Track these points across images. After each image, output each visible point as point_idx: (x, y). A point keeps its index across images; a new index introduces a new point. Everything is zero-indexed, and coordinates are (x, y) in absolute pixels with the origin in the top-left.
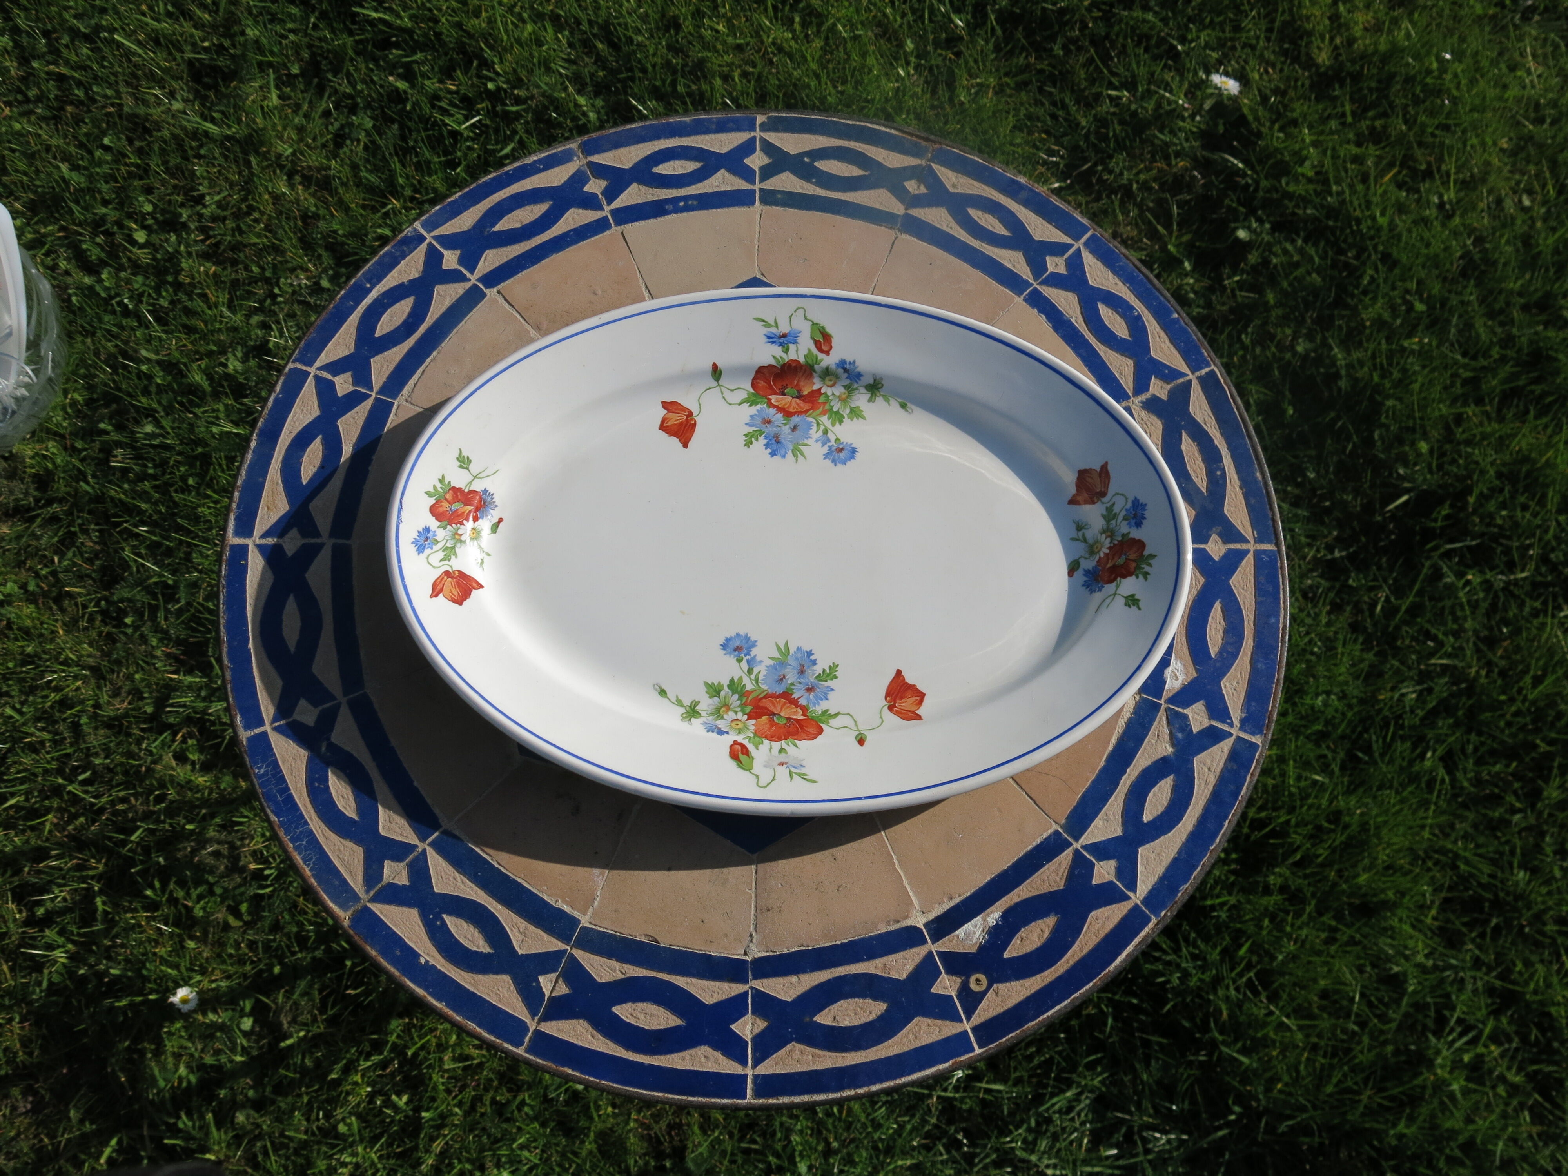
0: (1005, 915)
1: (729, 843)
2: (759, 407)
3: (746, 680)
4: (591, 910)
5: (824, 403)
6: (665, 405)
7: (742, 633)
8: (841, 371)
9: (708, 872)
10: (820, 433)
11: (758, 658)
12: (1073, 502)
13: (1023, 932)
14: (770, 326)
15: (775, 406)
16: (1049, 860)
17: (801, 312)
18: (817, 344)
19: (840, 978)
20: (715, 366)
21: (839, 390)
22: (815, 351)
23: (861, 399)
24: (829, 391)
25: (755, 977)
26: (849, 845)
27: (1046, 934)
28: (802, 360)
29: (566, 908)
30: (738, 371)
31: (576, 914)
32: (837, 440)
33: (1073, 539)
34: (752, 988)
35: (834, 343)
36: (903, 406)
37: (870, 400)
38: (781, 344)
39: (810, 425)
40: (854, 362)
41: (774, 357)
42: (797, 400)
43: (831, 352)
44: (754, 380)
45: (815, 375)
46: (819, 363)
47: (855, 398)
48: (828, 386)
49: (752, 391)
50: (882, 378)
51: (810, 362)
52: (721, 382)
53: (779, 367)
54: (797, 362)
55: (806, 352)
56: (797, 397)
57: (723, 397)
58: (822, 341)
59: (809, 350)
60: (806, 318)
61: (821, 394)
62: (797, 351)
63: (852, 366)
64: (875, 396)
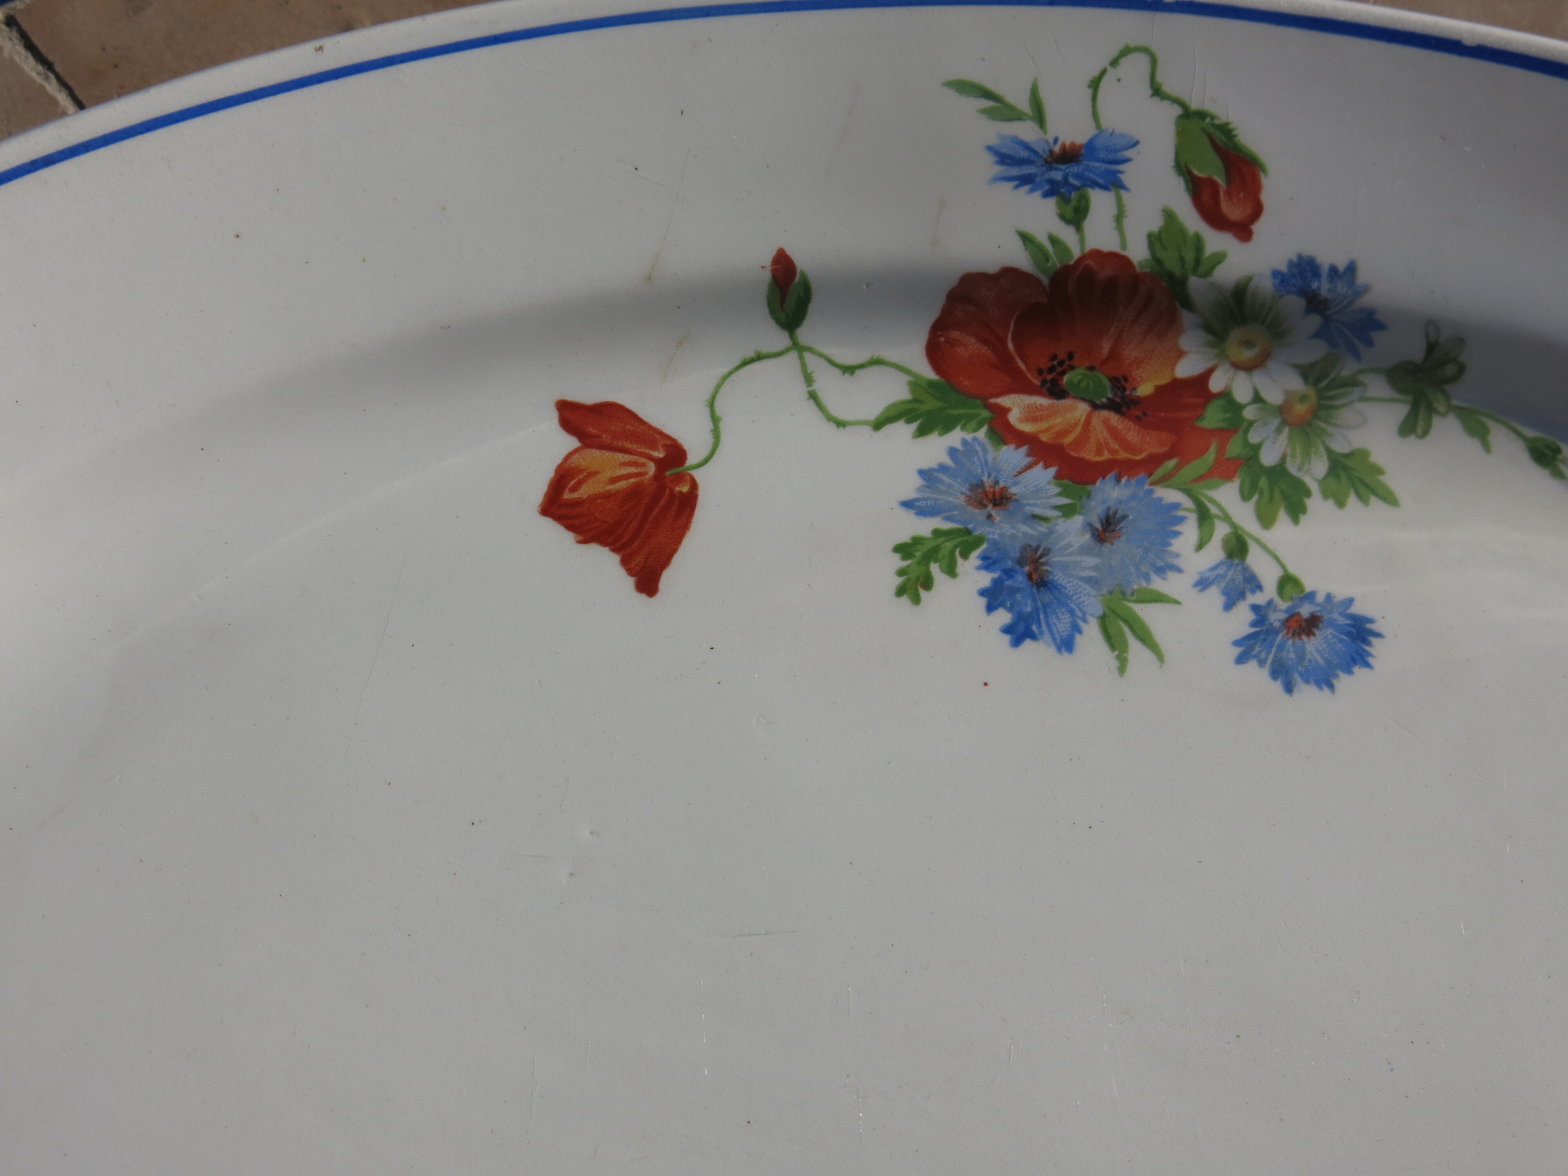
2: (956, 437)
5: (1224, 434)
6: (571, 415)
8: (1294, 303)
10: (1214, 553)
14: (1012, 114)
15: (1020, 439)
17: (1137, 65)
18: (1203, 194)
20: (783, 268)
21: (1281, 384)
22: (1192, 220)
23: (1375, 425)
24: (1242, 388)
28: (1138, 254)
30: (876, 291)
32: (1287, 582)
35: (1270, 191)
36: (1544, 457)
37: (1408, 429)
38: (1053, 190)
39: (1170, 517)
40: (1351, 269)
41: (1026, 238)
42: (1114, 418)
43: (1257, 228)
44: (939, 328)
45: (1186, 317)
46: (1207, 274)
47: (1346, 415)
48: (1238, 366)
49: (928, 373)
50: (1460, 342)
51: (1171, 264)
52: (804, 334)
53: (1045, 281)
54: (1119, 260)
55: (1155, 223)
56: (1112, 406)
57: (813, 396)
58: (1220, 180)
59: (1169, 216)
60: (1157, 91)
61: (1210, 397)
62: (1119, 218)
63: (1341, 287)
64: (1431, 410)
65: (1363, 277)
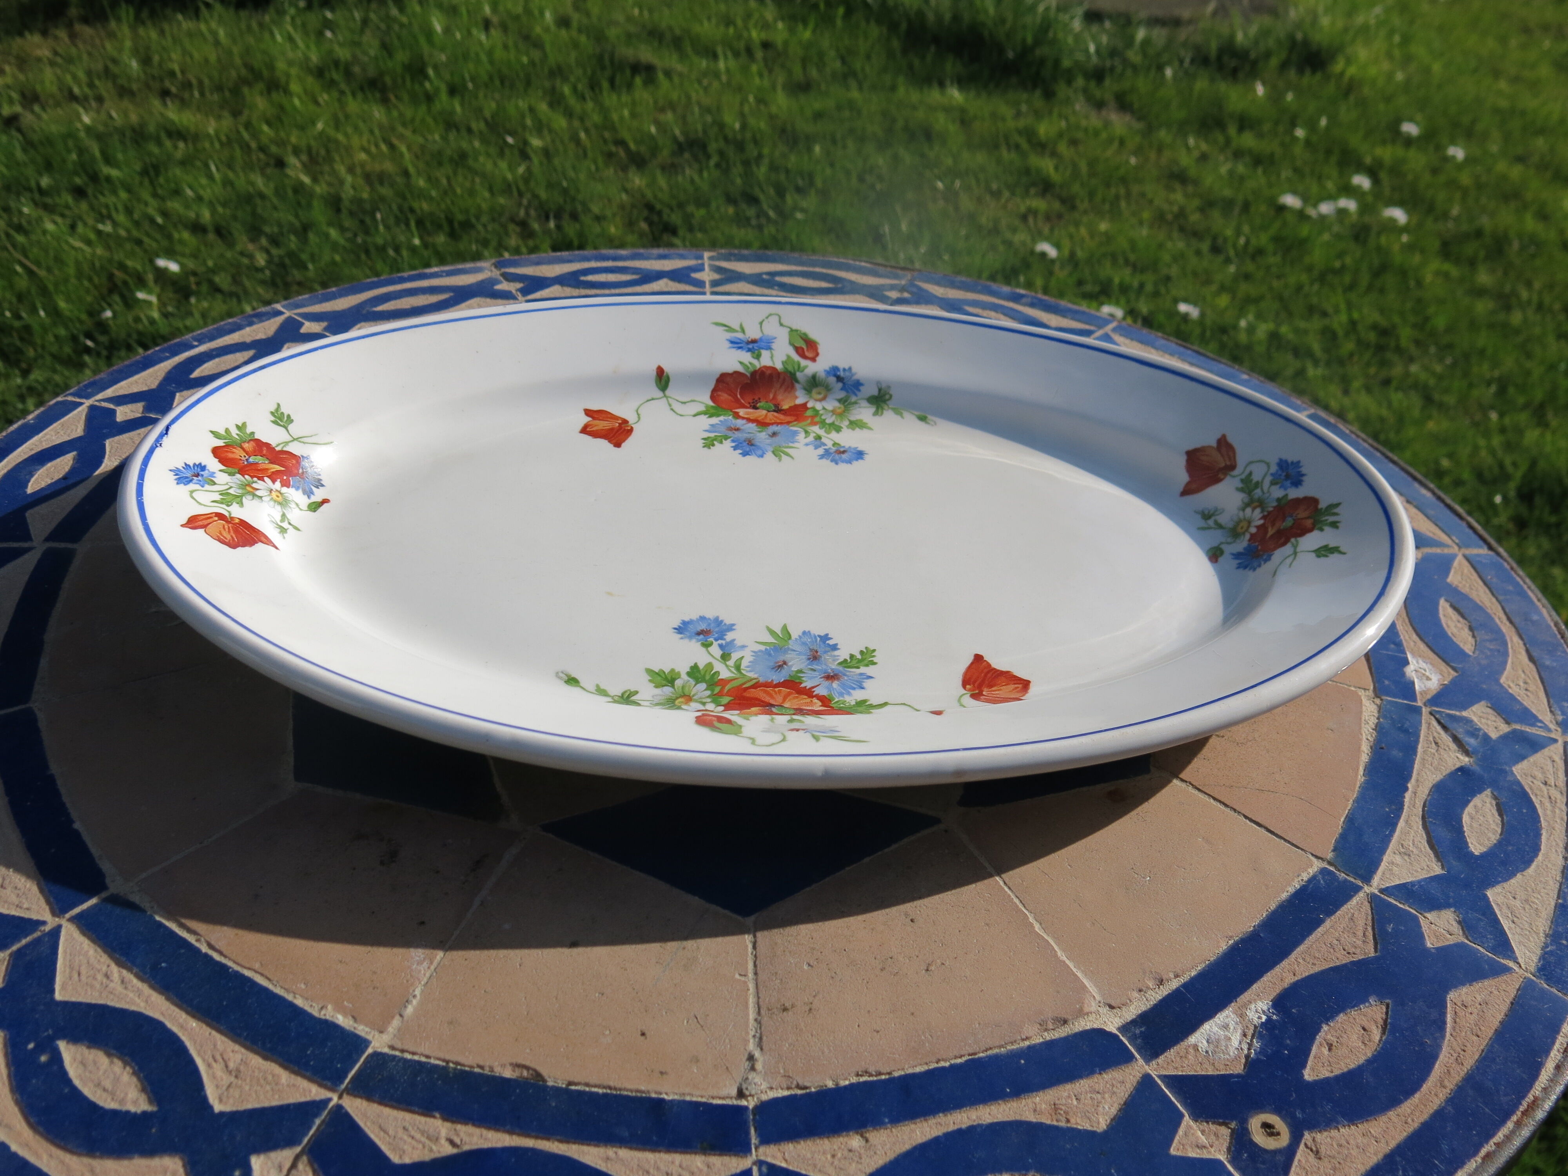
0: (1280, 1003)
1: (695, 901)
2: (722, 418)
3: (719, 667)
4: (396, 1022)
5: (813, 417)
6: (588, 412)
7: (710, 614)
8: (832, 380)
9: (655, 947)
10: (811, 439)
11: (738, 643)
12: (1186, 492)
13: (1326, 1032)
14: (734, 331)
15: (743, 418)
16: (1330, 913)
17: (774, 318)
18: (799, 351)
19: (959, 1133)
20: (660, 372)
21: (831, 404)
22: (796, 357)
23: (864, 412)
24: (818, 406)
25: (766, 1139)
26: (936, 898)
27: (1376, 1035)
28: (779, 366)
29: (341, 1020)
30: (692, 379)
31: (362, 1030)
32: (835, 444)
33: (1203, 529)
34: (760, 1163)
35: (821, 350)
36: (923, 419)
37: (876, 414)
38: (749, 350)
39: (795, 433)
40: (850, 369)
41: (741, 363)
42: (775, 414)
43: (818, 359)
44: (714, 391)
45: (797, 386)
46: (802, 371)
47: (854, 412)
48: (816, 400)
49: (711, 403)
50: (889, 387)
51: (790, 368)
52: (668, 392)
53: (748, 375)
54: (774, 369)
55: (784, 358)
56: (774, 411)
57: (672, 409)
58: (804, 347)
59: (788, 357)
60: (781, 325)
61: (807, 409)
62: (772, 357)
63: (847, 374)
64: (883, 409)
65: (854, 370)
